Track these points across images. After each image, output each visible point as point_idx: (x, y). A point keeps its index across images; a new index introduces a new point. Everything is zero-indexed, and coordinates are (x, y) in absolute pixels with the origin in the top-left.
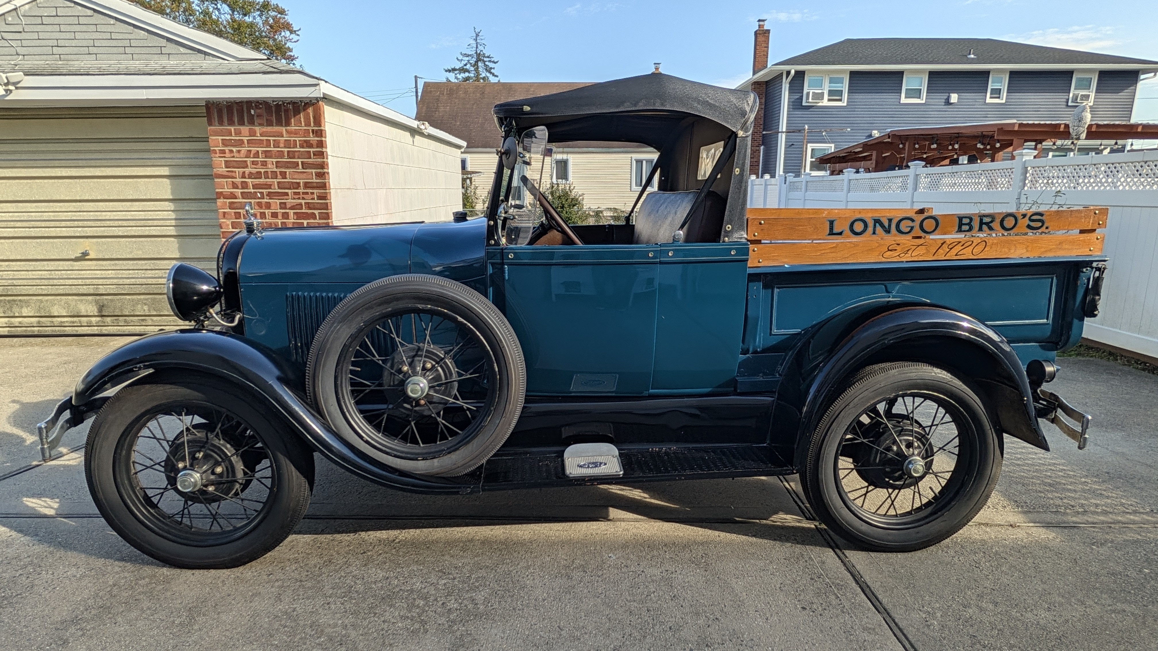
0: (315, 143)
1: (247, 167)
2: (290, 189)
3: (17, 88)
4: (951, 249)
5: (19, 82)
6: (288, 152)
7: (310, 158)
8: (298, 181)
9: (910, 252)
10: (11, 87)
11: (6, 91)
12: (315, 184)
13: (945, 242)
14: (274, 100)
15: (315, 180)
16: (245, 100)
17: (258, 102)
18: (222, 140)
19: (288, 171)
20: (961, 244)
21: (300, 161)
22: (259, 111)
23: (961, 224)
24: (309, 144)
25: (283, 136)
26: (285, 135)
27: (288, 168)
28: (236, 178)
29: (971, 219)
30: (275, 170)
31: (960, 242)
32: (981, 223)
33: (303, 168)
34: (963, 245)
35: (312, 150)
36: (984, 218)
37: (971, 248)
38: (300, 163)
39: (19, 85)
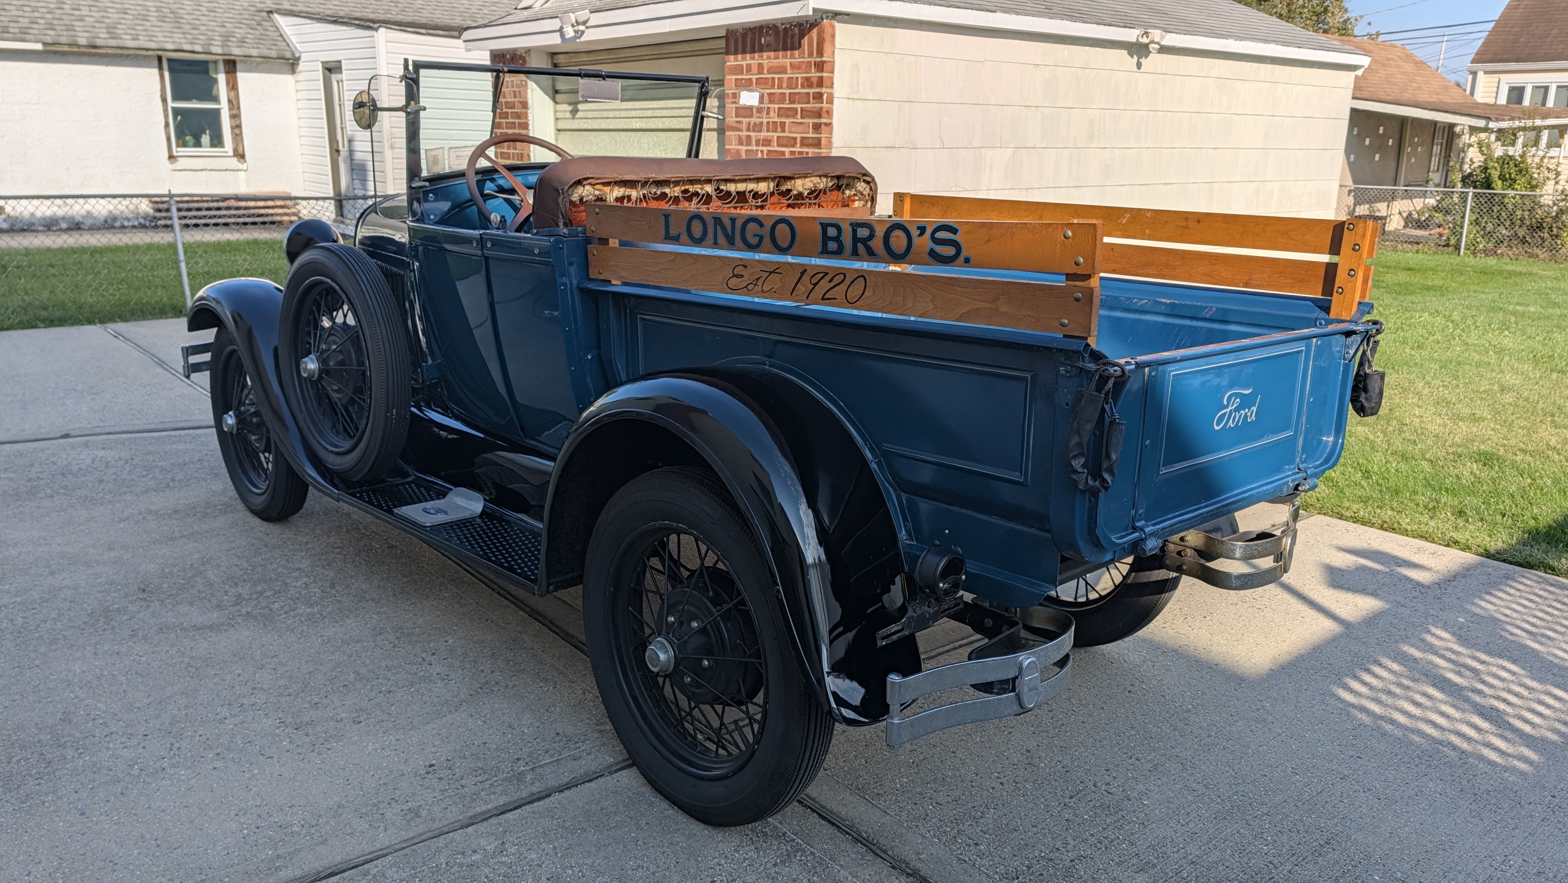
0: (815, 80)
1: (751, 116)
2: (787, 146)
3: (587, 28)
4: (815, 284)
5: (587, 21)
6: (790, 94)
7: (809, 103)
8: (795, 135)
9: (760, 283)
10: (582, 28)
11: (576, 32)
12: (810, 141)
13: (805, 270)
14: (783, 21)
15: (811, 135)
16: (758, 25)
17: (768, 27)
18: (736, 79)
19: (788, 121)
20: (828, 278)
21: (799, 106)
22: (768, 39)
23: (826, 238)
24: (808, 83)
25: (786, 73)
26: (789, 71)
27: (787, 116)
28: (742, 131)
29: (839, 229)
30: (776, 120)
31: (826, 274)
32: (856, 239)
33: (802, 118)
34: (830, 281)
35: (812, 91)
36: (859, 230)
37: (844, 287)
38: (799, 110)
39: (587, 25)
